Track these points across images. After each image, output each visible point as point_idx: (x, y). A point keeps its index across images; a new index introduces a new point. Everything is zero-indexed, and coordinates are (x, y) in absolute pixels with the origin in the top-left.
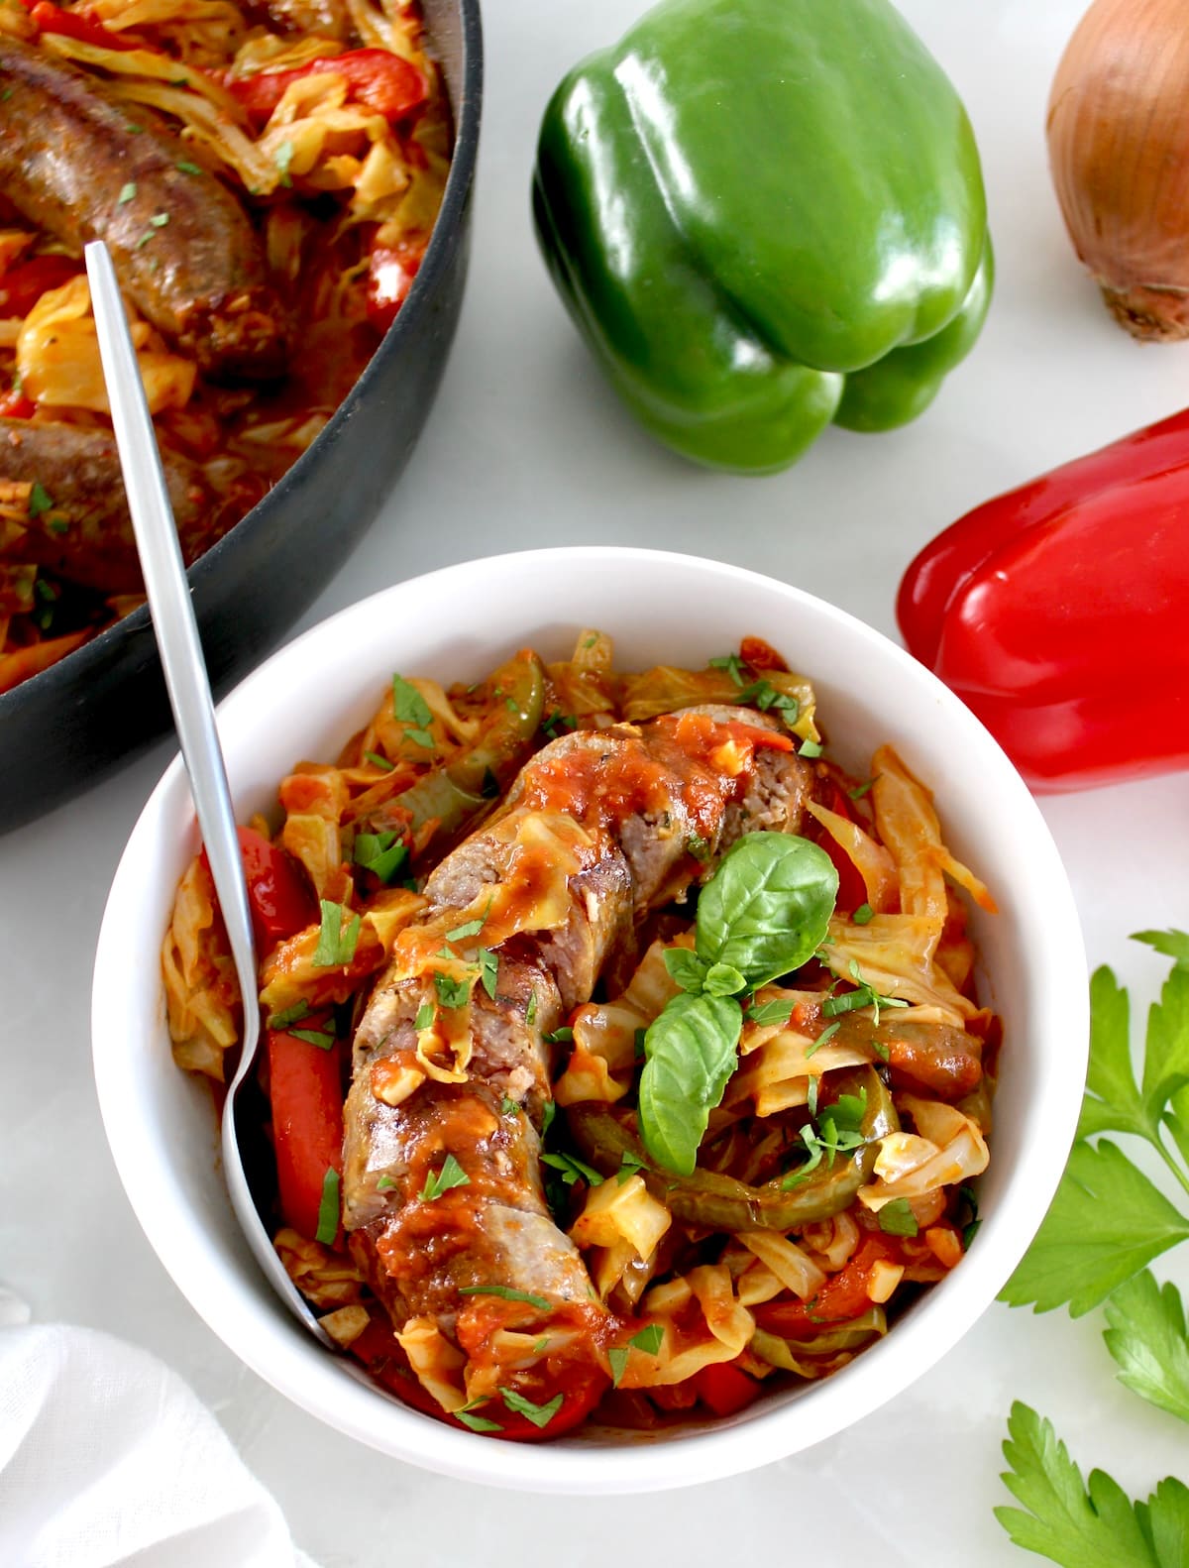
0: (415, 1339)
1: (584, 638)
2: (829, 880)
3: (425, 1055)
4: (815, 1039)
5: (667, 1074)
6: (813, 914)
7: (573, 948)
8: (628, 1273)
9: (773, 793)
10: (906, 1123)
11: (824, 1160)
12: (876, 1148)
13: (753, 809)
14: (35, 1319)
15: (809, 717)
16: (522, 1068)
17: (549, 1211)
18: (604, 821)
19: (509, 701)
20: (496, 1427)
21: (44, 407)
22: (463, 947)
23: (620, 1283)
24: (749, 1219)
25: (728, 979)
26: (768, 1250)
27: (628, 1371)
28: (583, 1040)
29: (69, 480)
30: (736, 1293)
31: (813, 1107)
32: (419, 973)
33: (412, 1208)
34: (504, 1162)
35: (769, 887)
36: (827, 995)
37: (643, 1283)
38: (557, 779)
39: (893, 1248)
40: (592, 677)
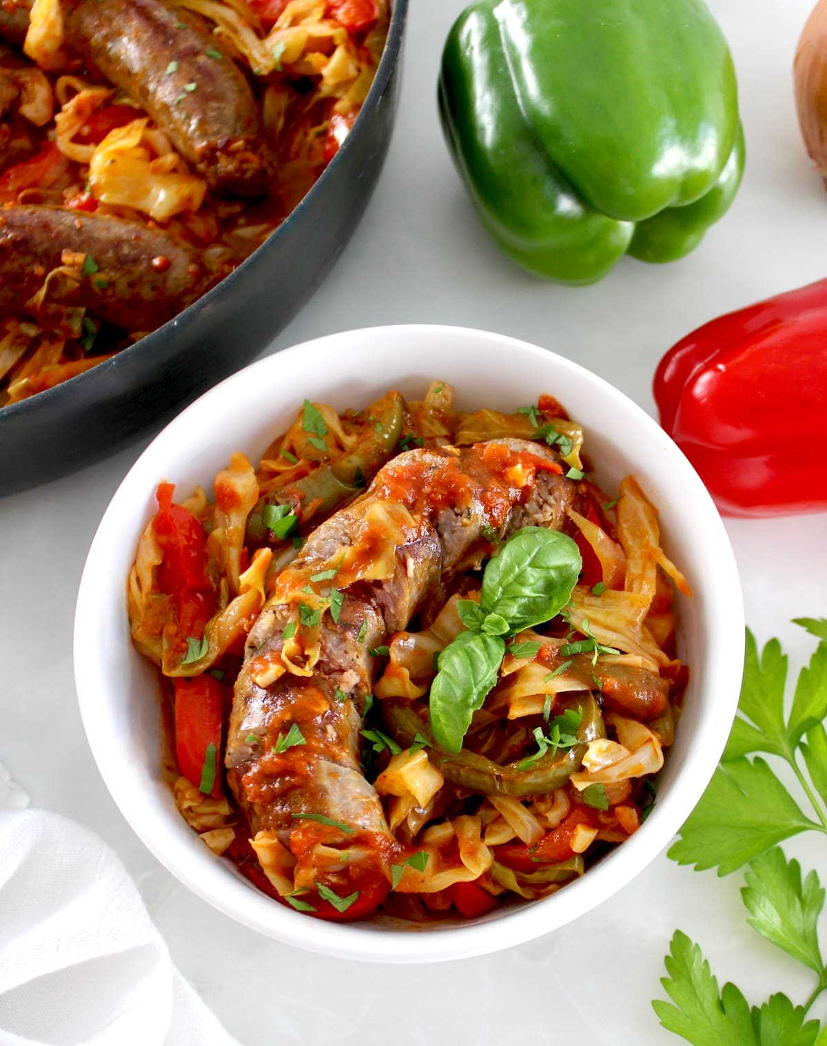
0: (262, 844)
1: (434, 386)
2: (573, 562)
3: (287, 655)
4: (553, 670)
5: (448, 684)
6: (561, 586)
7: (396, 594)
8: (412, 815)
9: (545, 502)
10: (611, 733)
11: (548, 753)
12: (586, 748)
13: (531, 511)
15: (577, 453)
16: (351, 670)
17: (361, 767)
18: (427, 510)
19: (378, 424)
20: (312, 909)
21: (105, 205)
22: (319, 587)
23: (405, 821)
24: (494, 787)
25: (498, 624)
26: (508, 809)
27: (402, 881)
28: (396, 656)
29: (110, 254)
30: (483, 836)
31: (547, 716)
32: (288, 601)
33: (267, 757)
34: (332, 733)
35: (532, 565)
36: (565, 641)
37: (421, 823)
38: (399, 480)
39: (592, 818)
40: (437, 413)
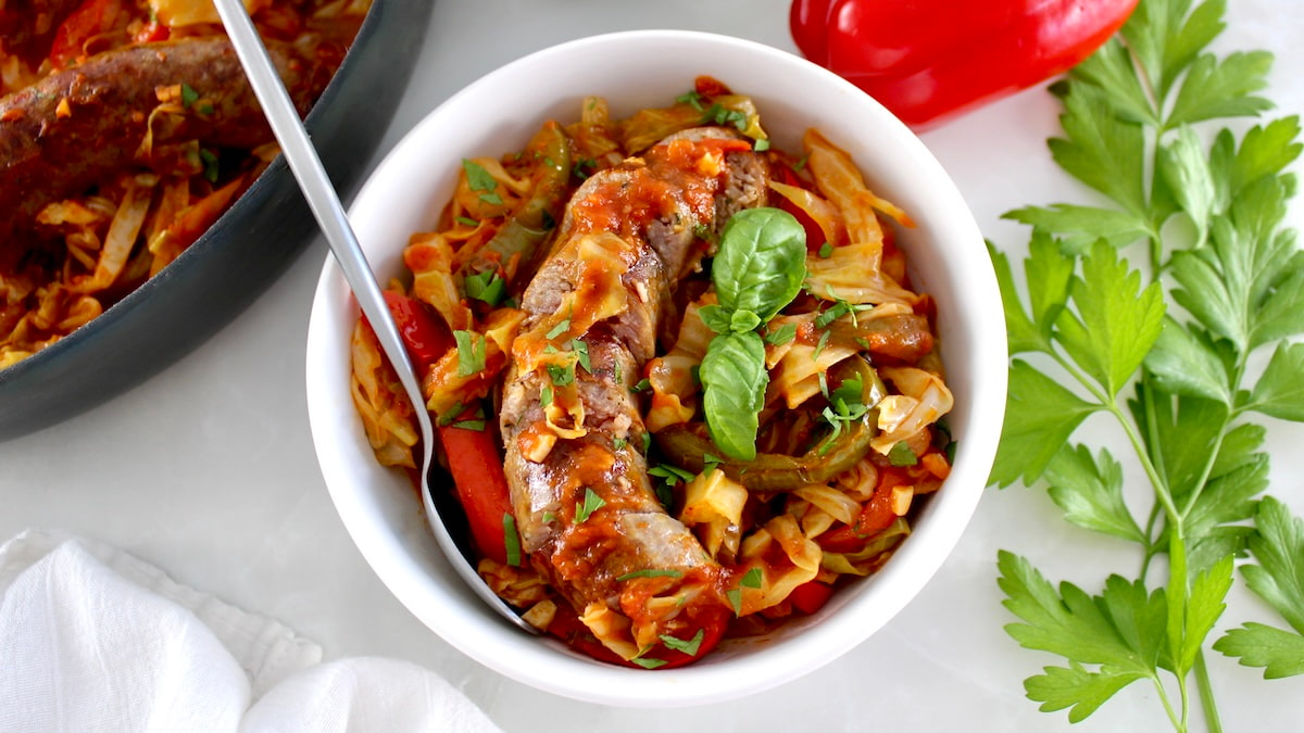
0: (593, 618)
1: (587, 103)
2: (798, 234)
3: (553, 422)
4: (816, 346)
5: (722, 396)
6: (793, 259)
7: (635, 323)
8: (726, 534)
9: (744, 182)
10: (891, 389)
11: (843, 428)
12: (876, 412)
13: (733, 196)
14: (327, 658)
15: (756, 123)
16: (621, 415)
17: (662, 507)
18: (634, 229)
19: (547, 160)
20: (663, 663)
21: (175, 29)
22: (560, 342)
23: (723, 546)
24: (801, 481)
25: (747, 319)
26: (818, 497)
27: (743, 604)
28: (658, 386)
29: (205, 76)
30: (803, 531)
31: (826, 393)
32: (535, 367)
33: (570, 531)
34: (625, 483)
35: (760, 249)
36: (817, 313)
37: (738, 540)
38: (595, 209)
39: (903, 476)
40: (598, 129)
